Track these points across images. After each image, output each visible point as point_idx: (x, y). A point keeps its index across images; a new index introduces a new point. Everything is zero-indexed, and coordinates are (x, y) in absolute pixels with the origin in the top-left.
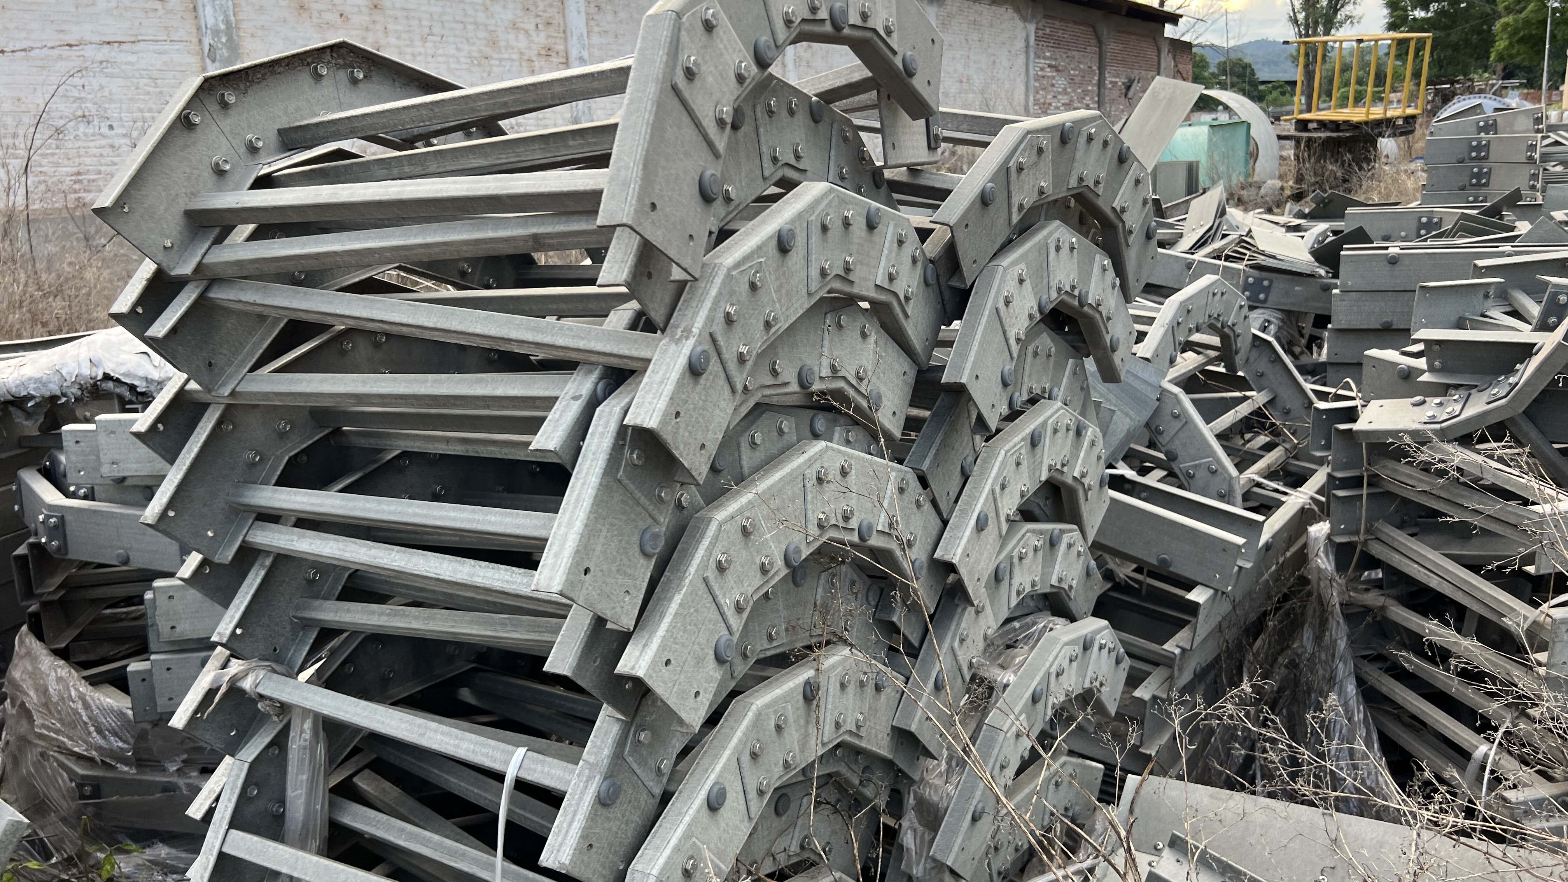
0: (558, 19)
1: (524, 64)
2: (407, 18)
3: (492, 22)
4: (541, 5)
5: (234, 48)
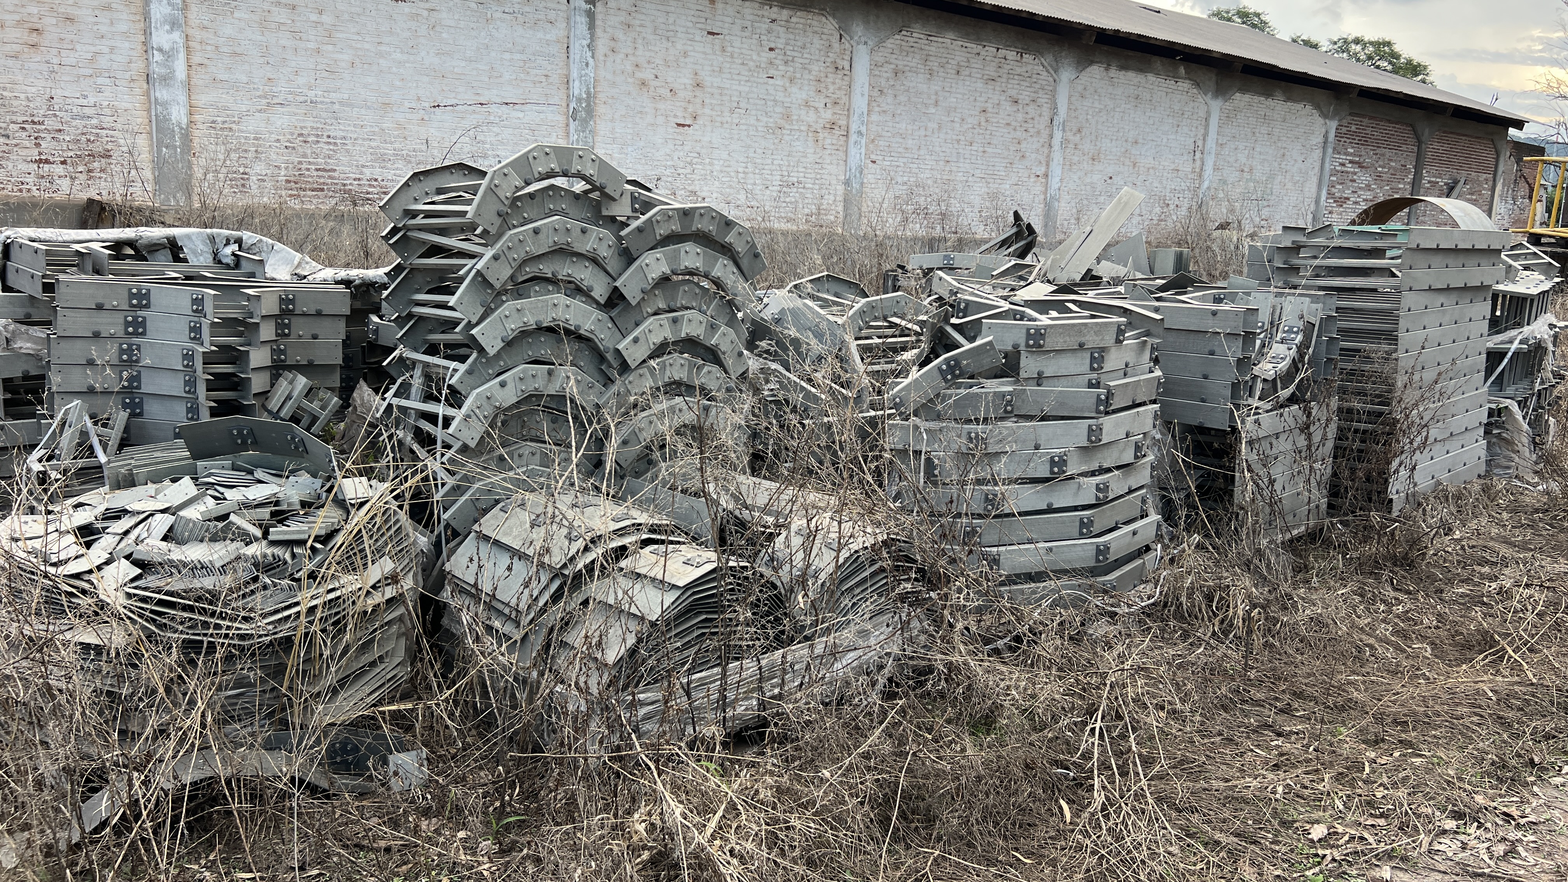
0: (845, 99)
1: (810, 134)
2: (721, 94)
3: (789, 100)
4: (831, 88)
5: (590, 112)
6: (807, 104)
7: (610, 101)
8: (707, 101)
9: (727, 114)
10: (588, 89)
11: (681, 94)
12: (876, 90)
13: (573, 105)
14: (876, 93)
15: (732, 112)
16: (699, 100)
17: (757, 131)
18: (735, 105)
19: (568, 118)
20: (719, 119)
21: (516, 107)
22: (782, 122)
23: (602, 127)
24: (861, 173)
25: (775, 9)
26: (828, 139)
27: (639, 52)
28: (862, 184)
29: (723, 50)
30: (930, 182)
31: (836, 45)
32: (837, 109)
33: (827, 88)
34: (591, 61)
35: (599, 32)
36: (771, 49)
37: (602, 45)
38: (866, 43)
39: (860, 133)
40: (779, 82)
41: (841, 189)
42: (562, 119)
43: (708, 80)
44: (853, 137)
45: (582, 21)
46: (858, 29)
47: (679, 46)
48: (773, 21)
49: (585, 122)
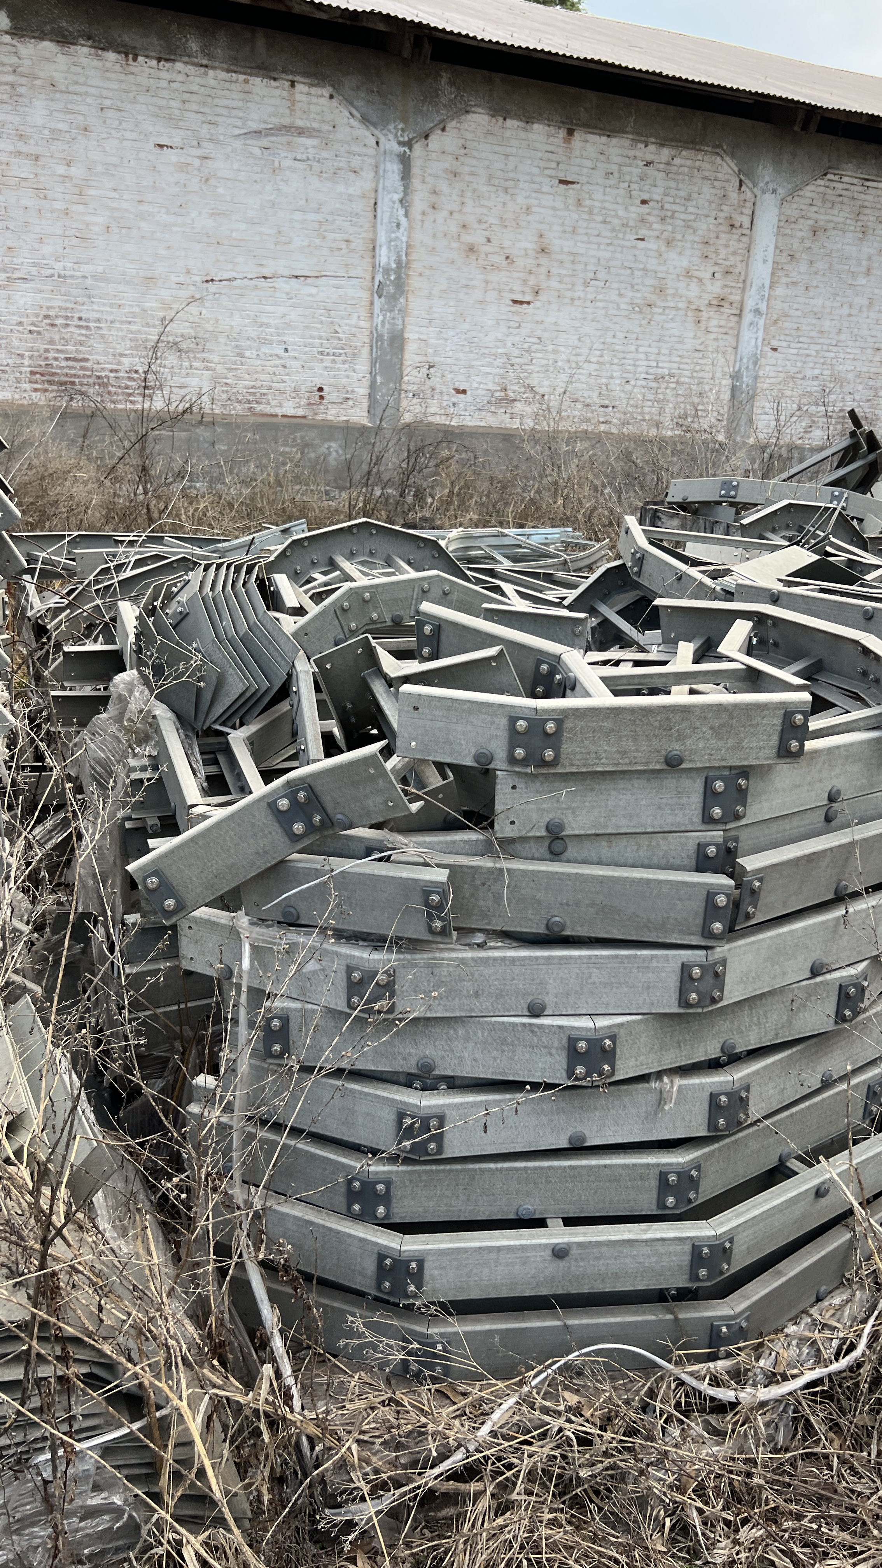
0: (740, 267)
1: (690, 313)
2: (573, 262)
3: (664, 268)
4: (723, 252)
5: (400, 285)
6: (688, 274)
7: (427, 272)
8: (554, 271)
9: (579, 287)
10: (399, 256)
11: (520, 262)
12: (785, 254)
13: (379, 277)
14: (784, 259)
15: (586, 284)
16: (543, 270)
17: (618, 308)
18: (591, 275)
19: (372, 295)
20: (569, 294)
21: (309, 281)
22: (653, 298)
23: (416, 305)
24: (755, 363)
25: (652, 148)
26: (715, 320)
27: (468, 209)
28: (756, 378)
29: (579, 203)
30: (850, 376)
31: (733, 195)
32: (730, 281)
33: (717, 252)
34: (404, 221)
35: (416, 183)
36: (644, 202)
37: (419, 201)
38: (774, 191)
39: (757, 311)
40: (652, 245)
41: (727, 385)
42: (365, 295)
43: (557, 243)
44: (748, 317)
45: (393, 168)
46: (766, 173)
47: (520, 200)
48: (648, 164)
49: (393, 299)
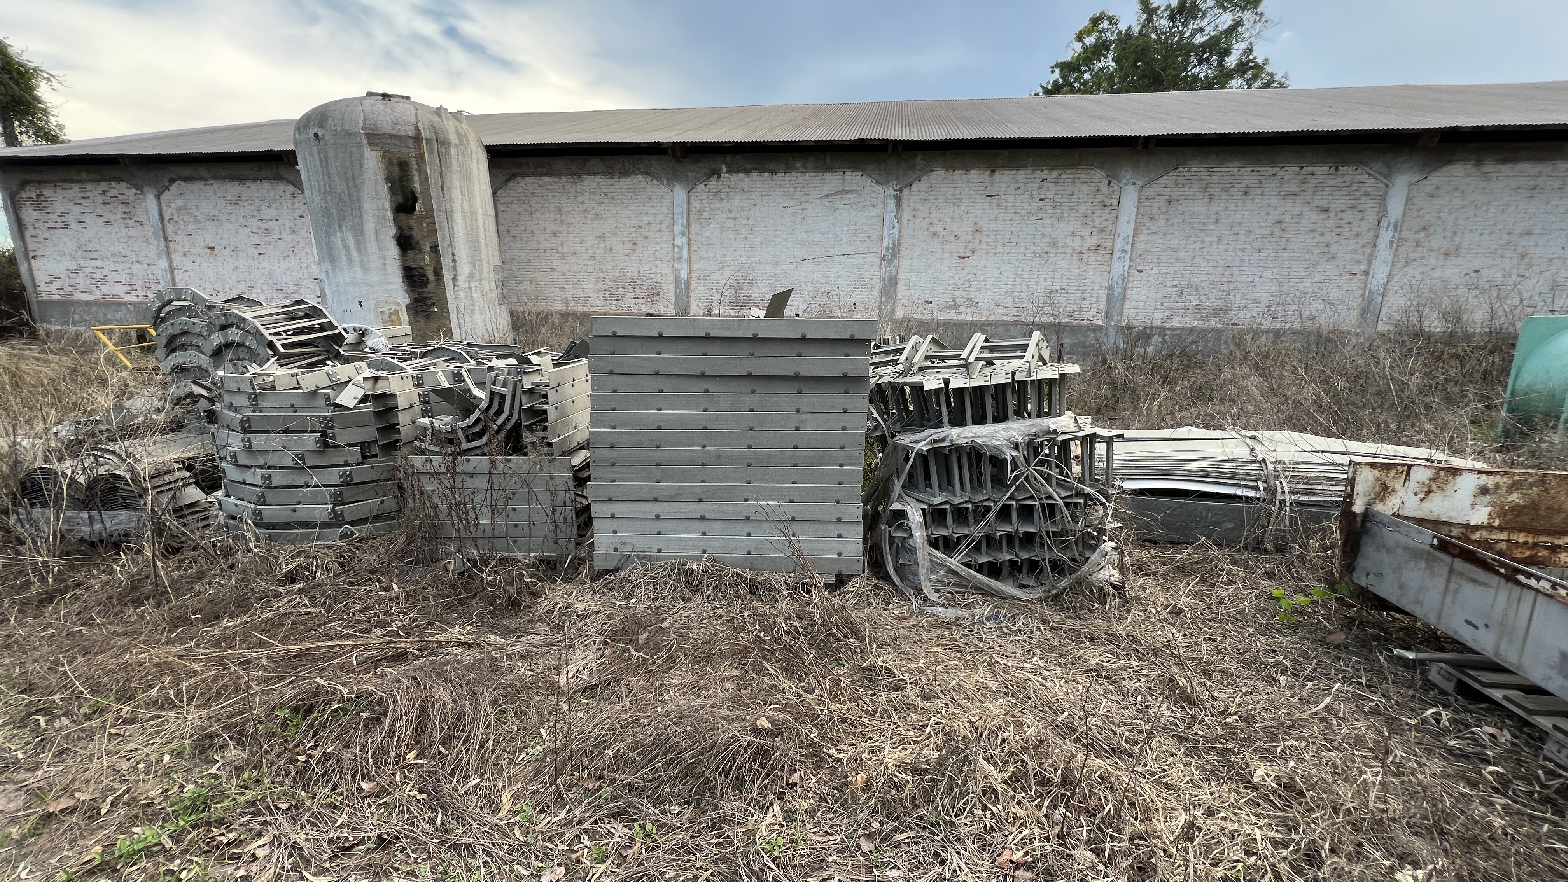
0: (1111, 227)
1: (1075, 255)
2: (996, 235)
3: (1056, 233)
4: (1098, 221)
5: (894, 255)
6: (1073, 234)
7: (911, 247)
8: (984, 240)
9: (1000, 247)
10: (895, 241)
11: (963, 238)
12: (1145, 217)
13: (884, 252)
14: (1144, 220)
15: (1004, 245)
16: (977, 240)
17: (1025, 256)
18: (1007, 240)
19: (881, 260)
20: (993, 251)
21: (850, 256)
22: (1049, 249)
23: (904, 263)
24: (1125, 280)
25: (1046, 172)
26: (1093, 258)
27: (933, 215)
28: (1125, 289)
29: (999, 205)
30: (1205, 284)
31: (1105, 189)
32: (1103, 235)
33: (1094, 221)
34: (897, 225)
35: (905, 206)
36: (1041, 200)
37: (906, 214)
38: (1134, 183)
39: (1124, 251)
40: (1047, 221)
41: (1103, 293)
42: (878, 261)
43: (985, 226)
44: (1117, 254)
45: (891, 203)
46: (1127, 174)
47: (963, 208)
48: (1043, 180)
49: (890, 261)
